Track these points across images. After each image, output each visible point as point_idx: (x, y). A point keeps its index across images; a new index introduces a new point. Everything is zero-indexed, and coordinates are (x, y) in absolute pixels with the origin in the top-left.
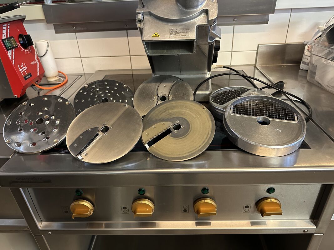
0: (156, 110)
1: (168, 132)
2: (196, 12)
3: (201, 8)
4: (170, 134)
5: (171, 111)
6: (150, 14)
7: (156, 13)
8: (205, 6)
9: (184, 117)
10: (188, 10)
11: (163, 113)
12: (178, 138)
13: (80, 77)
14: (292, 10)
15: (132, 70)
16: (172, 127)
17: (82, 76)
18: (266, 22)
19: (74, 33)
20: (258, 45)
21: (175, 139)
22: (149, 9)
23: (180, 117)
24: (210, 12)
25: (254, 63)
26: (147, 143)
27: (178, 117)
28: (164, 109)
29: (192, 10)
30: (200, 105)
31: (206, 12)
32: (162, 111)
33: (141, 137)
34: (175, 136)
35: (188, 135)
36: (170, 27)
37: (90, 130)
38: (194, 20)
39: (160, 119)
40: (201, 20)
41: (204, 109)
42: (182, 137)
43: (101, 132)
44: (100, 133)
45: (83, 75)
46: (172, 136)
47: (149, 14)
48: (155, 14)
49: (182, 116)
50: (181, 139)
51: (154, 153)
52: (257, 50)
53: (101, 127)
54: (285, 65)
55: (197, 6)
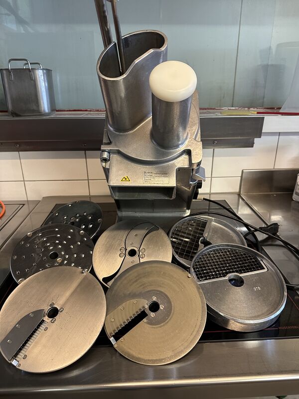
0: (123, 278)
1: (142, 315)
2: (176, 153)
3: (182, 148)
4: (145, 320)
5: (145, 280)
6: (119, 153)
7: (126, 152)
8: (187, 146)
9: (162, 290)
10: (167, 151)
11: (133, 283)
12: (157, 326)
13: (21, 206)
14: (280, 134)
15: (90, 197)
16: (147, 307)
17: (24, 205)
18: (251, 145)
19: (18, 152)
20: (243, 171)
21: (153, 328)
22: (117, 146)
23: (158, 291)
24: (193, 153)
25: (238, 191)
26: (113, 336)
27: (155, 290)
28: (136, 277)
29: (172, 151)
30: (183, 271)
31: (188, 152)
32: (132, 280)
33: (104, 324)
34: (151, 323)
35: (170, 319)
36: (144, 170)
37: (32, 315)
38: (173, 162)
39: (130, 293)
40: (182, 162)
41: (189, 277)
42: (162, 324)
43: (47, 317)
44: (46, 319)
45: (26, 203)
46: (148, 323)
47: (117, 152)
48: (124, 152)
49: (159, 289)
50: (160, 328)
51: (123, 352)
52: (242, 177)
53: (47, 309)
54: (274, 193)
55: (178, 146)
